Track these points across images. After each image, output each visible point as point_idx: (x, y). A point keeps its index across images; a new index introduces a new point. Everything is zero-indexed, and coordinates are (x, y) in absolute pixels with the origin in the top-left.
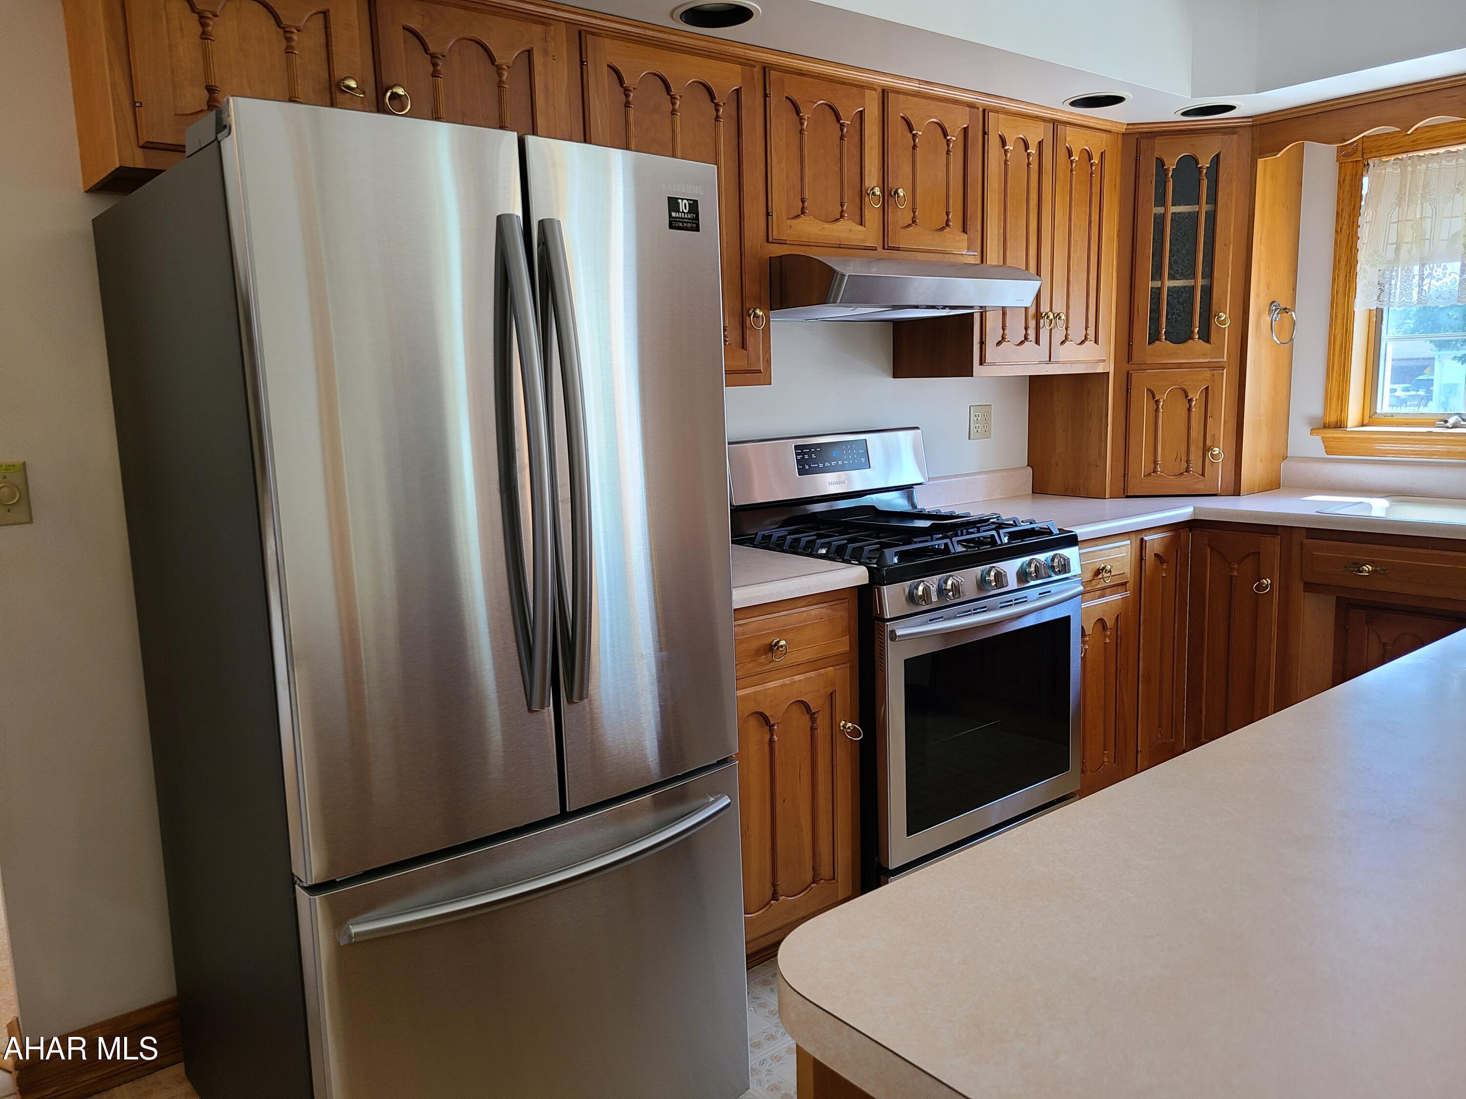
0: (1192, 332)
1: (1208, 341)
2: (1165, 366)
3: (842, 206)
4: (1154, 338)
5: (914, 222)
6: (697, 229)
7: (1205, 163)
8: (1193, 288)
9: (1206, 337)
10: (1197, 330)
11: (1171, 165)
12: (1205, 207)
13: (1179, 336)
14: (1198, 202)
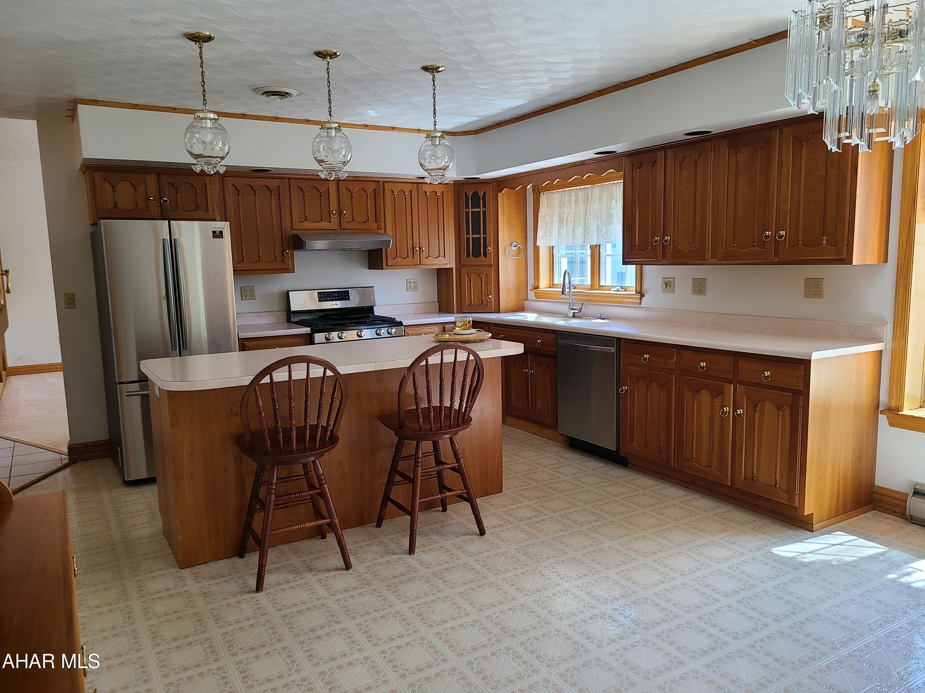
0: (481, 254)
1: (486, 257)
2: (473, 266)
3: (322, 217)
4: (468, 255)
5: (353, 220)
6: (223, 238)
7: (481, 194)
8: (480, 238)
9: (485, 255)
10: (482, 253)
11: (470, 194)
12: (482, 210)
13: (477, 254)
14: (480, 208)
